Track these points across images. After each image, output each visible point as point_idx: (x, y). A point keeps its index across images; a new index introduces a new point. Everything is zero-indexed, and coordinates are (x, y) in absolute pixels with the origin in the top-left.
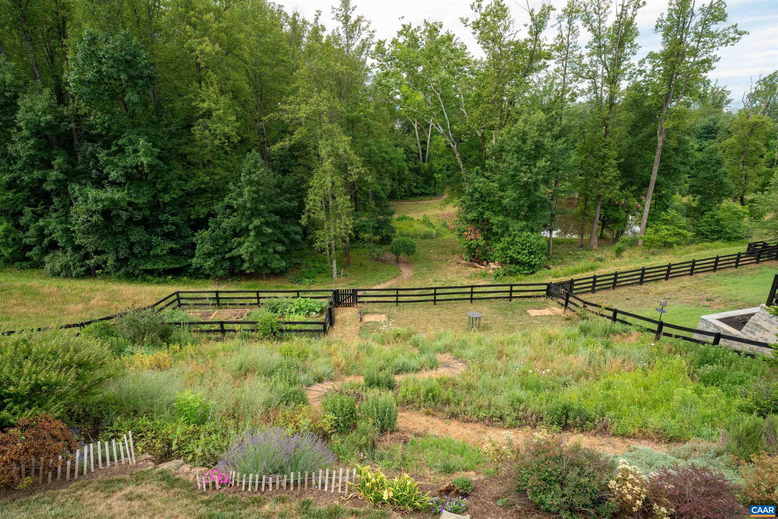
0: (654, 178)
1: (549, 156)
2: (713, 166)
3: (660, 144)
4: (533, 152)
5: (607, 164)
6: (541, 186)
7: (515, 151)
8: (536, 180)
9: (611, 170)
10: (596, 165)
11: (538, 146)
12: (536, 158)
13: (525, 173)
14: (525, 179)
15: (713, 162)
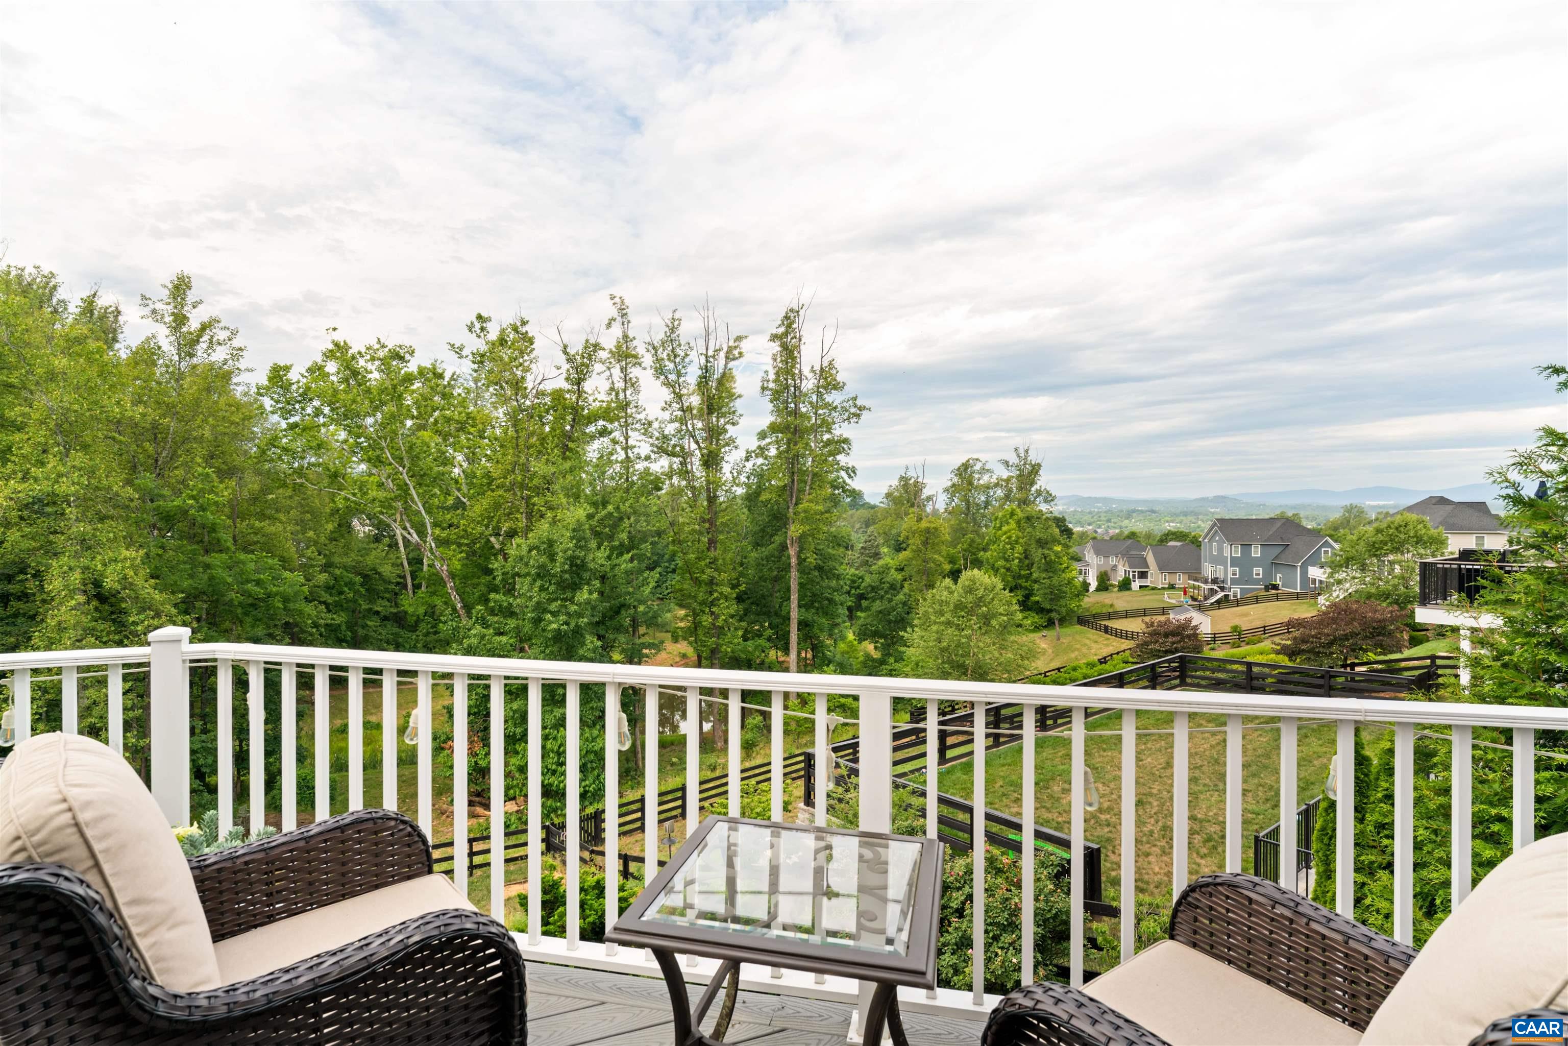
0: (795, 615)
1: (597, 583)
2: (886, 592)
3: (794, 561)
4: (567, 576)
5: (716, 595)
6: (587, 636)
7: (538, 575)
8: (577, 625)
9: (723, 603)
10: (701, 595)
11: (577, 567)
12: (575, 587)
13: (554, 614)
14: (554, 626)
15: (886, 586)
